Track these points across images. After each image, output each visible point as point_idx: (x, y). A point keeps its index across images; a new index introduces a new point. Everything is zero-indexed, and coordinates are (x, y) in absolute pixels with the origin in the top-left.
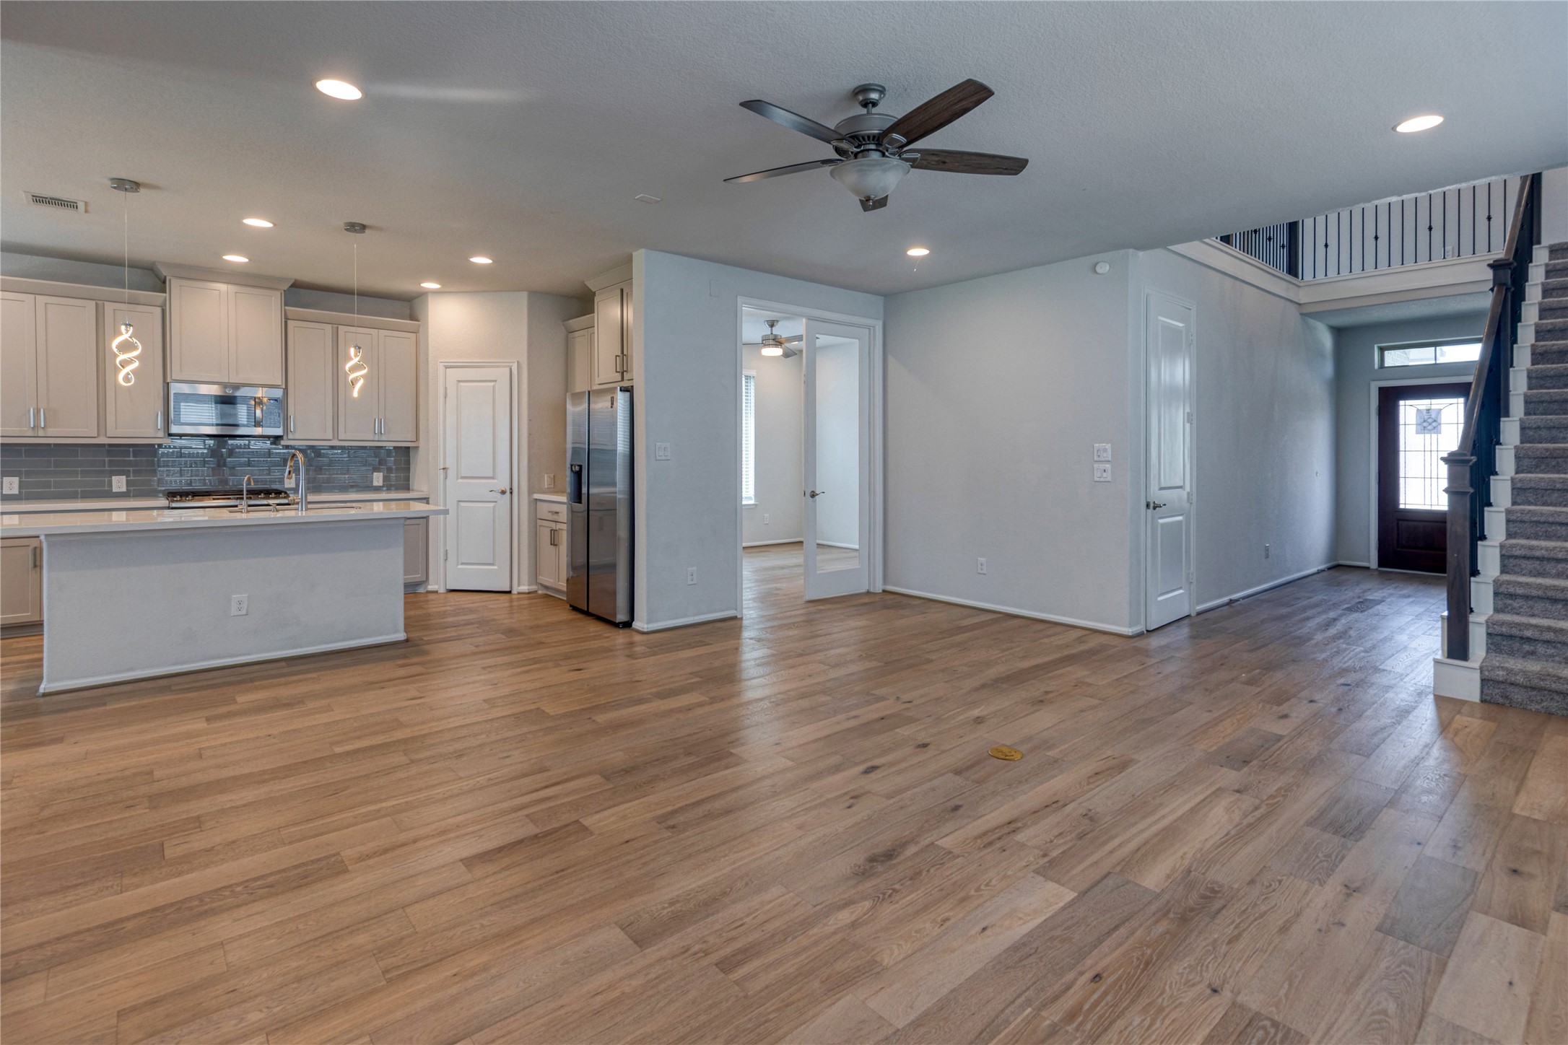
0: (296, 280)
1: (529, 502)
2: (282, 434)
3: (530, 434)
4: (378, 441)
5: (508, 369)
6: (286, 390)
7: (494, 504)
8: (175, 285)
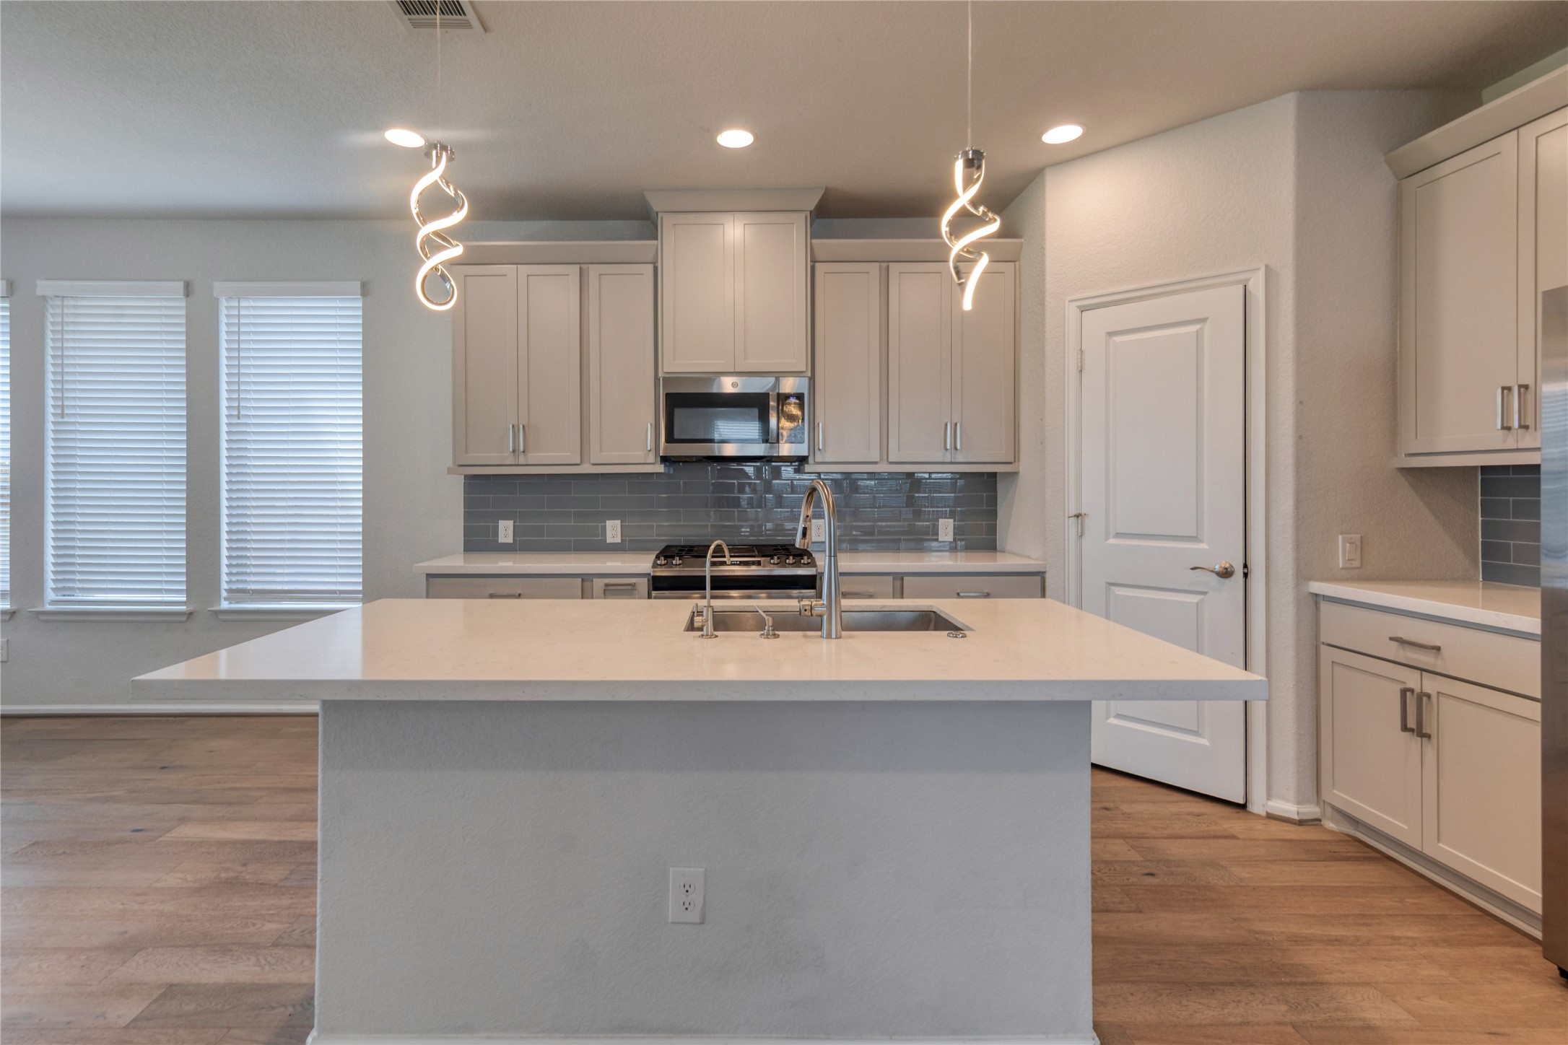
0: (828, 192)
1: (1298, 602)
2: (806, 454)
3: (1300, 437)
4: (951, 463)
5: (1241, 288)
6: (812, 380)
7: (1201, 597)
8: (667, 225)
